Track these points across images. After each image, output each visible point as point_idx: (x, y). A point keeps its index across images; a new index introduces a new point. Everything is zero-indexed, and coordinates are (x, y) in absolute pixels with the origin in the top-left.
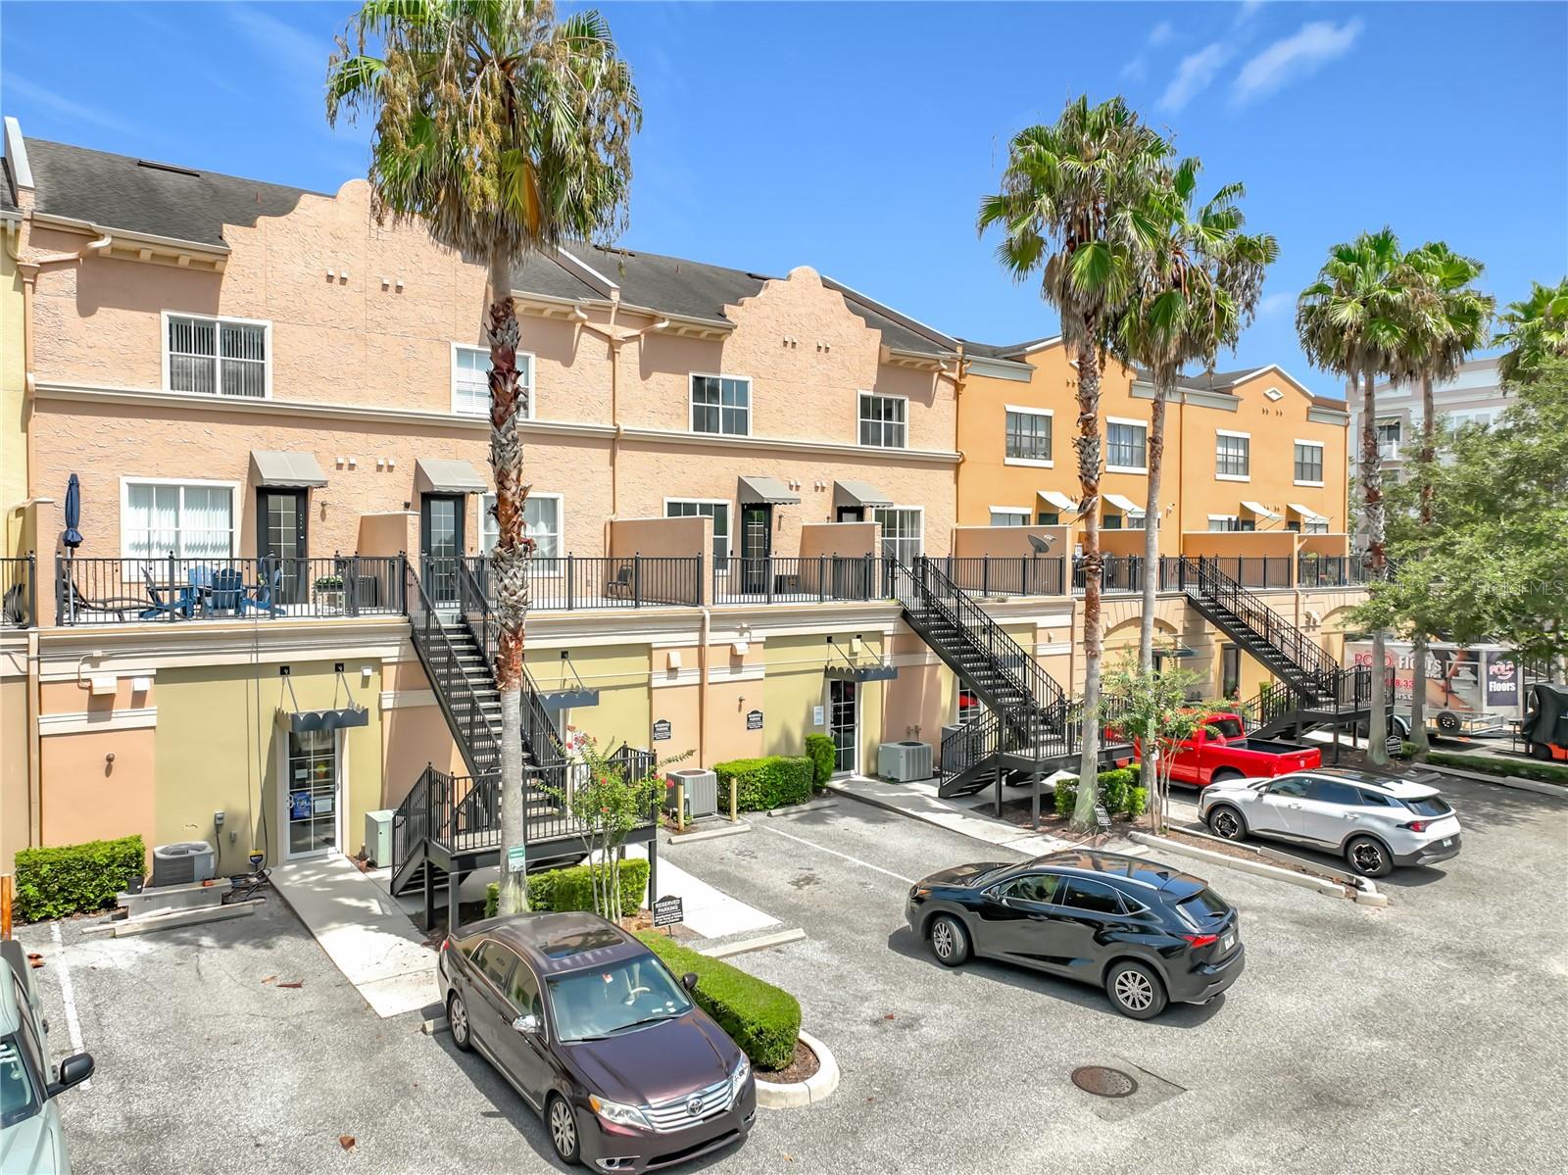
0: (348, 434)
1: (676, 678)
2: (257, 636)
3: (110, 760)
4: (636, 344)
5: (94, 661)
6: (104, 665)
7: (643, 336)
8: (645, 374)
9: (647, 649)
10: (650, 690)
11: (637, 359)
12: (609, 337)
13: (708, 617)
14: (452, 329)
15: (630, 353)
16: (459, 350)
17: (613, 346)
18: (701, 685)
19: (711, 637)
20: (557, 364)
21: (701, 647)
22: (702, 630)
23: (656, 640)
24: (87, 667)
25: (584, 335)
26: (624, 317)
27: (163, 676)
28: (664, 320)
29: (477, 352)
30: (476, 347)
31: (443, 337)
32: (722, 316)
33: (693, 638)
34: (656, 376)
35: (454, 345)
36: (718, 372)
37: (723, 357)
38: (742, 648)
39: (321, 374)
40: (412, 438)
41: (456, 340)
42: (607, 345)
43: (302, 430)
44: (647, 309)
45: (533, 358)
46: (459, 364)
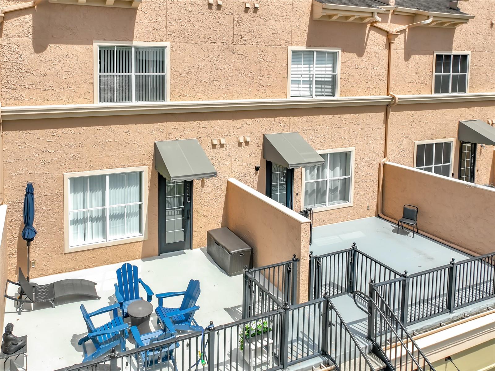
0: (220, 122)
4: (403, 35)
7: (407, 30)
8: (407, 57)
11: (403, 46)
12: (388, 32)
14: (289, 36)
15: (399, 43)
16: (294, 52)
17: (389, 37)
20: (354, 56)
25: (372, 32)
26: (397, 16)
28: (428, 17)
29: (305, 51)
30: (304, 48)
31: (283, 42)
32: (457, 10)
34: (414, 58)
35: (291, 48)
36: (451, 49)
37: (454, 39)
39: (203, 79)
40: (261, 120)
41: (292, 44)
42: (385, 38)
43: (189, 123)
44: (412, 10)
45: (340, 52)
46: (294, 61)
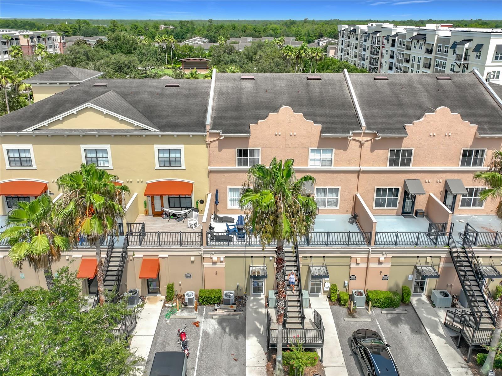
1: (359, 265)
2: (245, 251)
3: (216, 272)
5: (213, 254)
6: (215, 255)
9: (350, 257)
10: (350, 267)
13: (371, 251)
18: (367, 267)
19: (371, 255)
21: (368, 258)
22: (369, 254)
23: (353, 255)
24: (212, 255)
27: (226, 257)
33: (366, 255)
38: (382, 259)
